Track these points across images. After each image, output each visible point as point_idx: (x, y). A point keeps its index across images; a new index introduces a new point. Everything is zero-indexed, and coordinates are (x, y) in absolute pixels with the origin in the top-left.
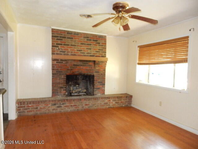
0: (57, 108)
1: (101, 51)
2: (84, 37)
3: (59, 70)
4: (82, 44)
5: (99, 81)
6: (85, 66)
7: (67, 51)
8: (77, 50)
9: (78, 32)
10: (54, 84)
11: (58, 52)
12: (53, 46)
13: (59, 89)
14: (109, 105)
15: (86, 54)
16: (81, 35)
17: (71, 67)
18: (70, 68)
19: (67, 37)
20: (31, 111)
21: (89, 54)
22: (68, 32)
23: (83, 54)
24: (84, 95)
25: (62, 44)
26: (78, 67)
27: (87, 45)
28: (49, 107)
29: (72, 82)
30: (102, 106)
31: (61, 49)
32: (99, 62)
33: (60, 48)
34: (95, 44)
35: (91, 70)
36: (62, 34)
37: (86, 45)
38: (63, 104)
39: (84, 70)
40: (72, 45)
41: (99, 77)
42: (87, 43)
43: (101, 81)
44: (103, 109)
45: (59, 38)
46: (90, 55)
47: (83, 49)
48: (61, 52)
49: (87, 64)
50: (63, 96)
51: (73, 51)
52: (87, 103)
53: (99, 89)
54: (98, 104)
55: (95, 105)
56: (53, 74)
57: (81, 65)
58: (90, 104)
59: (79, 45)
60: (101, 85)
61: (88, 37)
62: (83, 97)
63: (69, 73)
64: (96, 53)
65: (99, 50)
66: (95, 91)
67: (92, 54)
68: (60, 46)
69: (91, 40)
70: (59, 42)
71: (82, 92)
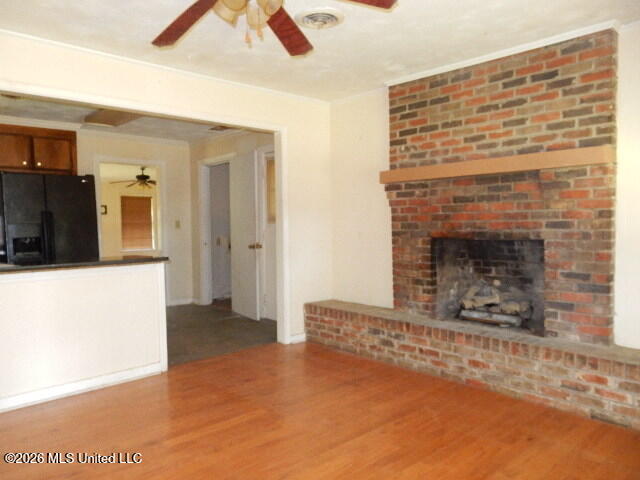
0: (382, 347)
1: (576, 119)
2: (494, 79)
3: (409, 221)
4: (483, 109)
5: (574, 269)
6: (498, 199)
7: (429, 151)
8: (466, 140)
9: (466, 68)
10: (398, 267)
11: (406, 160)
12: (392, 143)
13: (411, 285)
15: (500, 149)
16: (481, 72)
17: (444, 208)
18: (441, 213)
19: (429, 100)
21: (514, 148)
22: (435, 82)
23: (486, 152)
24: (511, 326)
25: (414, 131)
26: (470, 205)
27: (507, 110)
28: (363, 336)
29: (502, 269)
31: (415, 148)
34: (543, 91)
35: (525, 216)
36: (415, 97)
37: (501, 111)
38: (397, 337)
40: (445, 125)
41: (569, 246)
42: (504, 101)
44: (554, 410)
45: (407, 111)
46: (520, 147)
47: (489, 128)
48: (413, 156)
49: (509, 188)
50: (423, 314)
51: (450, 148)
52: (478, 358)
53: (569, 307)
54: (530, 376)
55: (517, 379)
56: (394, 234)
57: (482, 199)
58: (491, 365)
59: (475, 115)
61: (509, 74)
63: (439, 228)
64: (550, 132)
65: (566, 115)
66: (555, 315)
67: (528, 144)
68: (408, 138)
69: (522, 81)
70: (407, 125)
71: (503, 313)
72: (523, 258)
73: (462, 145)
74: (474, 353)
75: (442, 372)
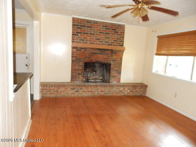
0: (75, 93)
1: (119, 40)
2: (103, 26)
3: (78, 58)
4: (100, 33)
5: (116, 69)
6: (103, 54)
7: (86, 39)
8: (96, 39)
9: (97, 21)
10: (73, 71)
11: (78, 41)
12: (73, 35)
13: (77, 75)
14: (124, 93)
15: (104, 43)
16: (100, 24)
17: (89, 55)
18: (88, 56)
19: (86, 26)
20: (53, 94)
21: (107, 43)
22: (88, 21)
23: (101, 43)
24: (101, 82)
25: (81, 33)
26: (96, 55)
27: (106, 34)
28: (68, 91)
29: (90, 69)
30: (117, 93)
31: (81, 38)
32: (116, 51)
33: (79, 36)
34: (113, 33)
35: (108, 59)
36: (82, 23)
37: (104, 34)
38: (81, 89)
39: (101, 58)
40: (90, 34)
41: (115, 65)
42: (105, 32)
43: (117, 70)
45: (79, 27)
46: (108, 43)
47: (101, 37)
48: (80, 40)
49: (105, 52)
50: (81, 82)
51: (92, 40)
52: (103, 90)
53: (114, 77)
54: (113, 91)
55: (111, 92)
56: (72, 61)
57: (99, 54)
58: (106, 91)
59: (98, 34)
60: (117, 73)
61: (107, 26)
62: (99, 84)
63: (87, 60)
64: (114, 42)
65: (117, 39)
66: (112, 79)
67: (110, 43)
68: (79, 34)
69: (109, 29)
70: (79, 30)
71: (99, 79)
72: (96, 66)
73: (95, 40)
74: (101, 89)
75: (94, 95)
